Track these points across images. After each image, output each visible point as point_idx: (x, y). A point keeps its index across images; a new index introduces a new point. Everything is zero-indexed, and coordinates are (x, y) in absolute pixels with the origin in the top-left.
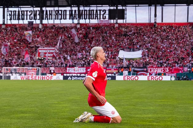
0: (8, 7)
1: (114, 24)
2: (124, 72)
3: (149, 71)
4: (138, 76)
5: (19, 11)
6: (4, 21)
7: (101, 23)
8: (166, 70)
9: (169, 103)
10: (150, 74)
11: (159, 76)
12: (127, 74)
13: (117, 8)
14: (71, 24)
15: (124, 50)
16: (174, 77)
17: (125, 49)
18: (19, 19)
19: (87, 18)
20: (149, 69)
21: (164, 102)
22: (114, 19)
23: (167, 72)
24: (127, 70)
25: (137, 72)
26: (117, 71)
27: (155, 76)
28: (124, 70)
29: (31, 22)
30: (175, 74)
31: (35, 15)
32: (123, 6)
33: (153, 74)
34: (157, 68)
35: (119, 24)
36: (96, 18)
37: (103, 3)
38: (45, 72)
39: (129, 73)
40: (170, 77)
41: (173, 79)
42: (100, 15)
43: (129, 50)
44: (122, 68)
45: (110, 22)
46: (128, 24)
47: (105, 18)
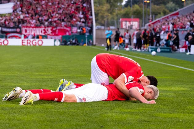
3: (24, 32)
4: (8, 39)
8: (48, 30)
9: (50, 77)
10: (26, 37)
11: (37, 40)
16: (59, 40)
20: (24, 29)
21: (43, 75)
23: (49, 35)
25: (7, 33)
27: (32, 40)
30: (61, 36)
33: (30, 37)
34: (34, 29)
40: (53, 40)
41: (58, 43)
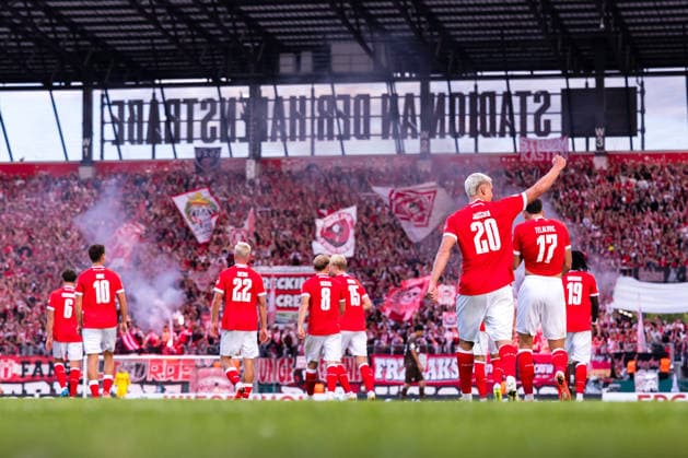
0: (105, 87)
1: (587, 156)
2: (638, 377)
5: (154, 104)
6: (88, 148)
7: (529, 154)
12: (655, 386)
13: (600, 83)
14: (389, 158)
15: (637, 278)
17: (642, 271)
18: (154, 139)
19: (462, 133)
22: (588, 134)
24: (654, 368)
26: (608, 373)
28: (637, 368)
29: (209, 150)
31: (228, 121)
32: (626, 74)
35: (611, 156)
36: (507, 129)
37: (535, 63)
38: (273, 379)
39: (665, 381)
42: (524, 114)
43: (661, 275)
44: (629, 357)
45: (571, 149)
46: (656, 155)
47: (548, 131)
